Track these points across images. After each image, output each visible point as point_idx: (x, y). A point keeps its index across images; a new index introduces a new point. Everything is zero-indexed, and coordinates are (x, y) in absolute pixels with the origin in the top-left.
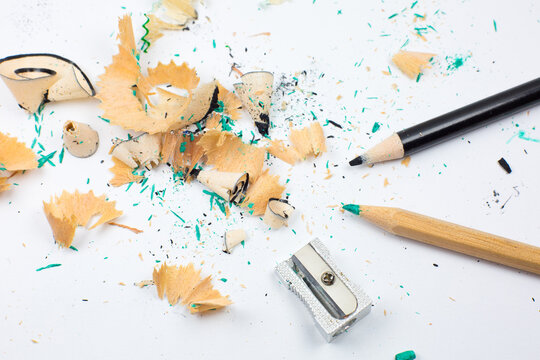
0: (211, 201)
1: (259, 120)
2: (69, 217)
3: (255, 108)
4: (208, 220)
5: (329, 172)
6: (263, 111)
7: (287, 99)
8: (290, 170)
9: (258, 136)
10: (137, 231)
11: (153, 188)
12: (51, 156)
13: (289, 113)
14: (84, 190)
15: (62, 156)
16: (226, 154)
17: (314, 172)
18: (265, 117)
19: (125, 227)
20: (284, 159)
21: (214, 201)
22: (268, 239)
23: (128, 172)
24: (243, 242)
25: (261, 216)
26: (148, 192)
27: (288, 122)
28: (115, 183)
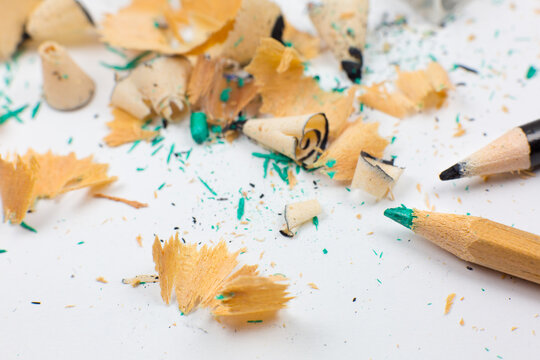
0: (266, 166)
1: (347, 57)
2: (26, 162)
3: (340, 39)
4: (258, 191)
5: (460, 126)
6: (353, 43)
7: (391, 39)
8: (397, 125)
9: (346, 82)
10: (138, 206)
11: (173, 148)
12: (20, 110)
13: (394, 55)
14: (62, 151)
15: (36, 110)
16: (294, 102)
17: (437, 128)
18: (356, 53)
19: (118, 200)
20: (386, 110)
21: (270, 165)
22: (359, 217)
23: (136, 126)
24: (315, 220)
25: (346, 184)
26: (164, 153)
27: (393, 68)
28: (113, 142)
